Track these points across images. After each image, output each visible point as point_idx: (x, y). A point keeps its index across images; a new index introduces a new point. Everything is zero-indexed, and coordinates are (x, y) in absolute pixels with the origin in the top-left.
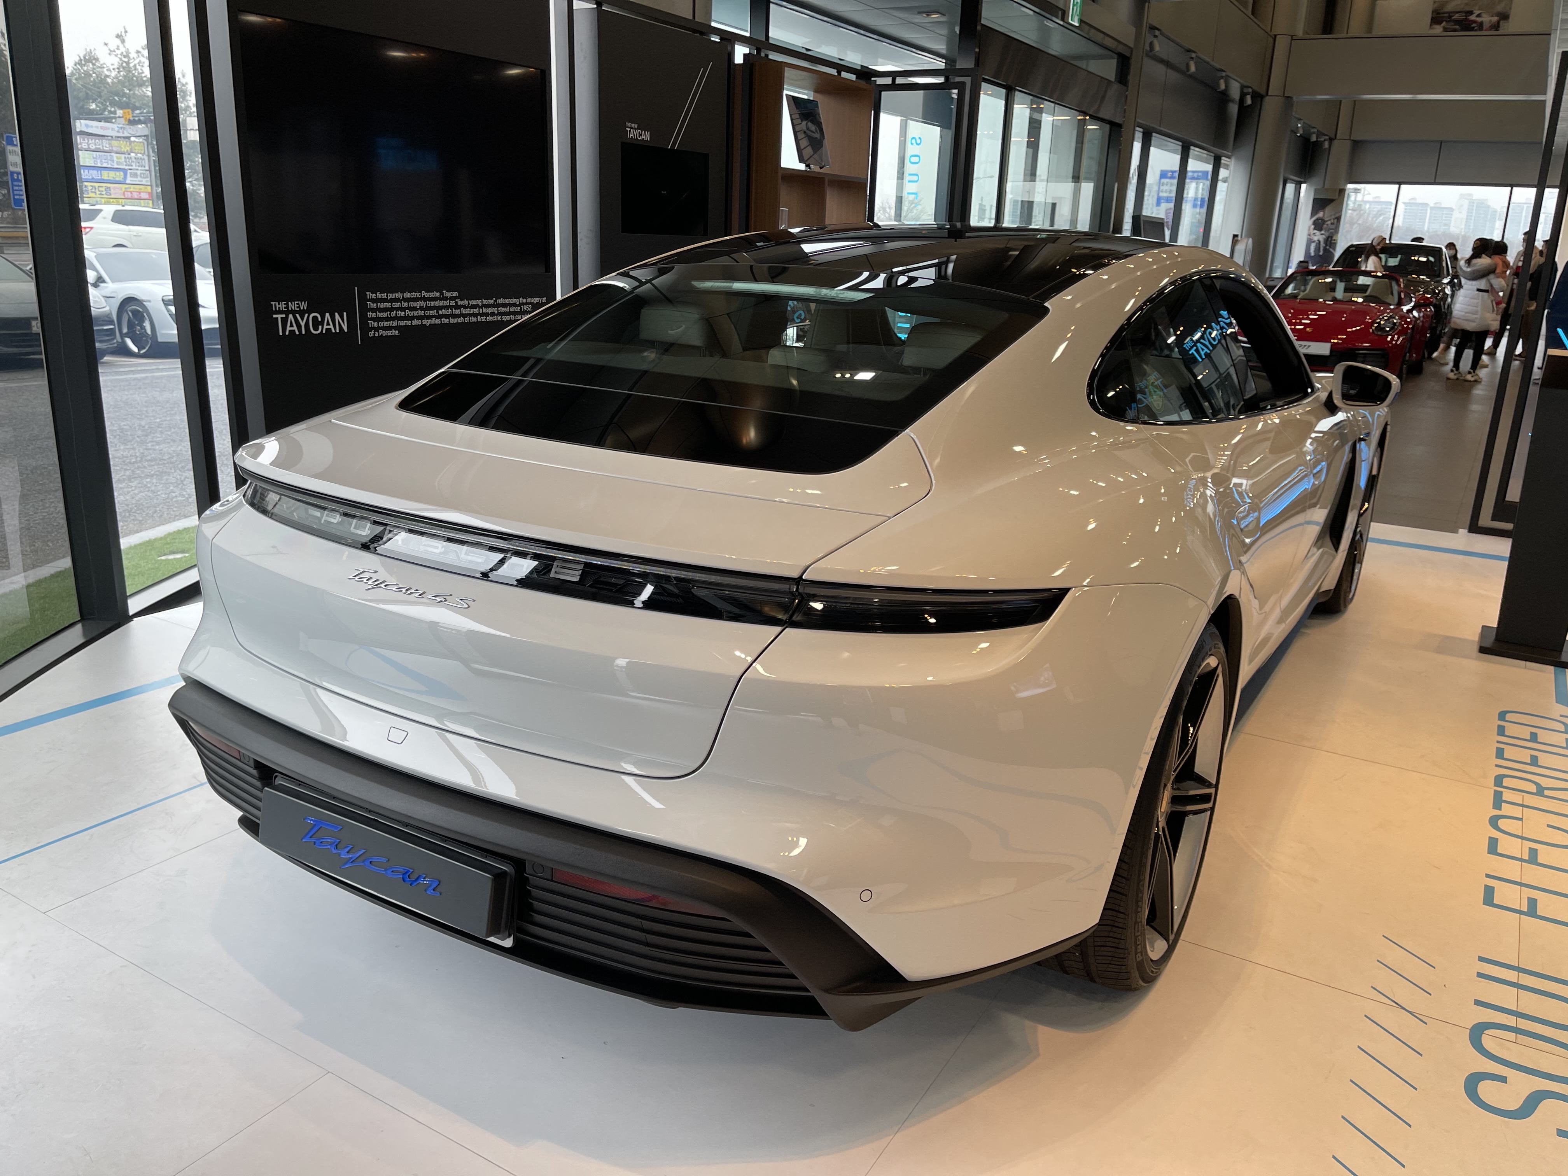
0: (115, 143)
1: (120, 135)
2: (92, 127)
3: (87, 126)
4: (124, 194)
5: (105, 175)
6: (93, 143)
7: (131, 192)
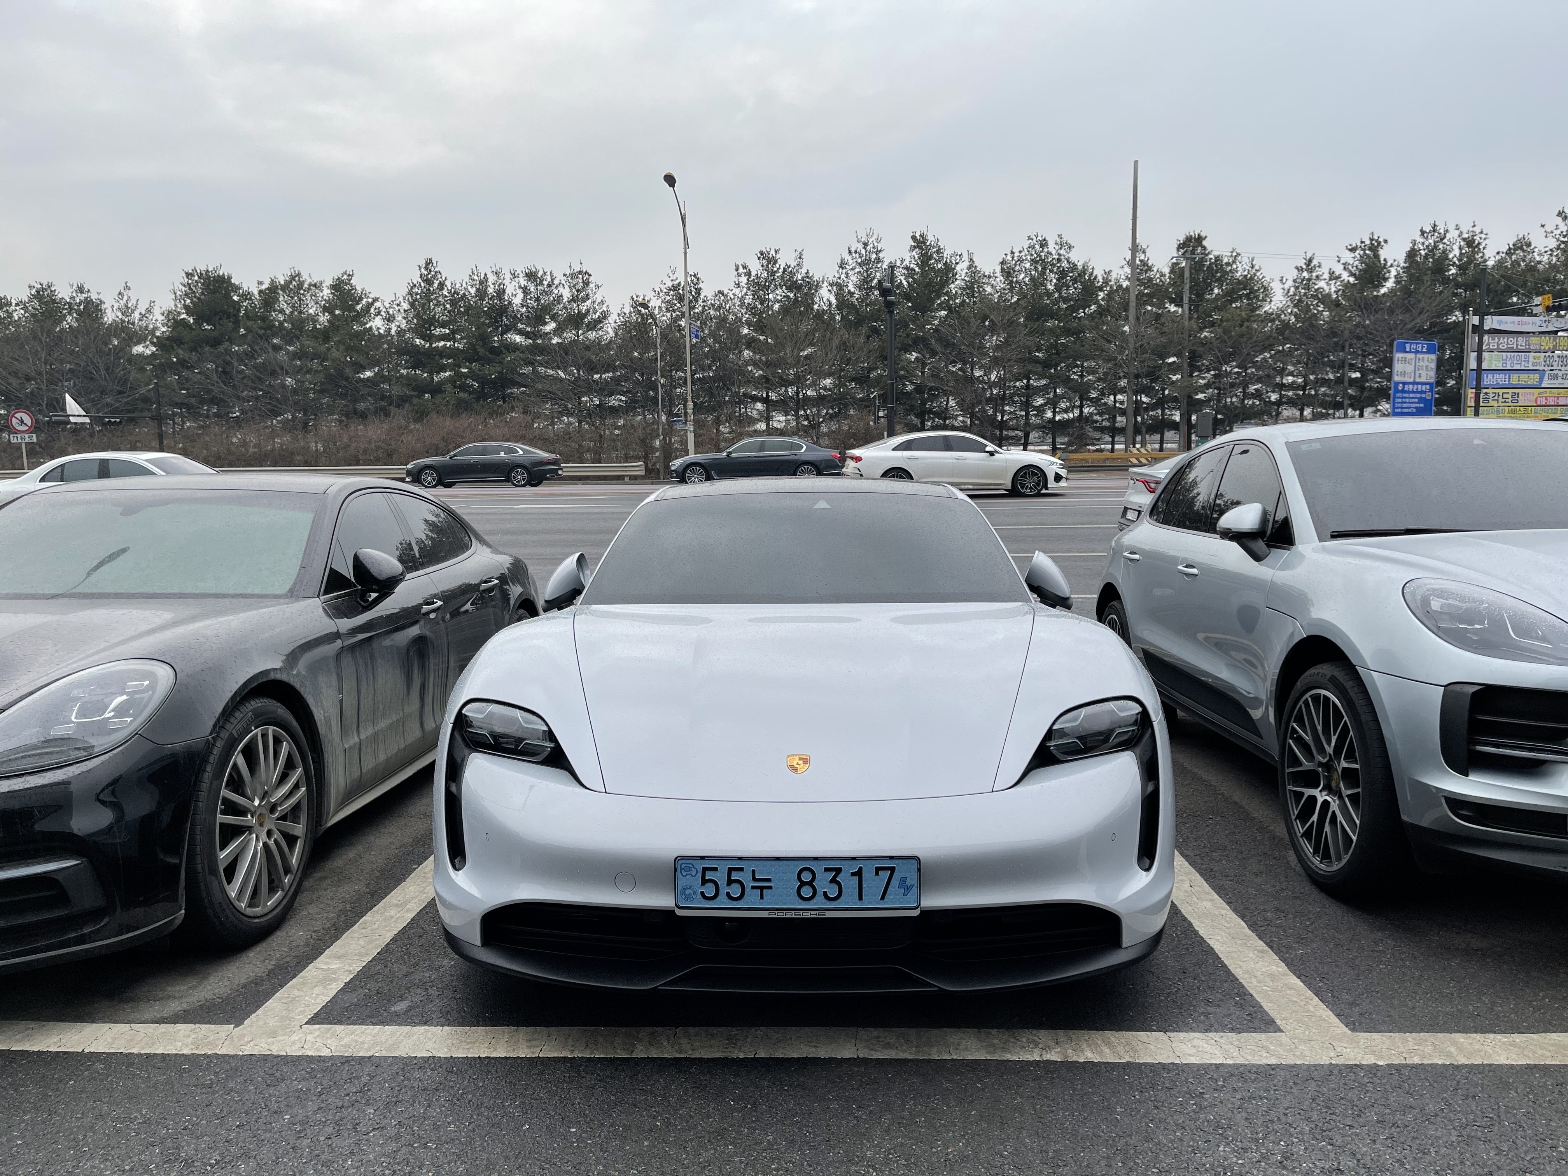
0: (1534, 340)
1: (1544, 329)
2: (1506, 323)
3: (1500, 322)
4: (1536, 401)
5: (1515, 379)
6: (1505, 342)
7: (1546, 398)
